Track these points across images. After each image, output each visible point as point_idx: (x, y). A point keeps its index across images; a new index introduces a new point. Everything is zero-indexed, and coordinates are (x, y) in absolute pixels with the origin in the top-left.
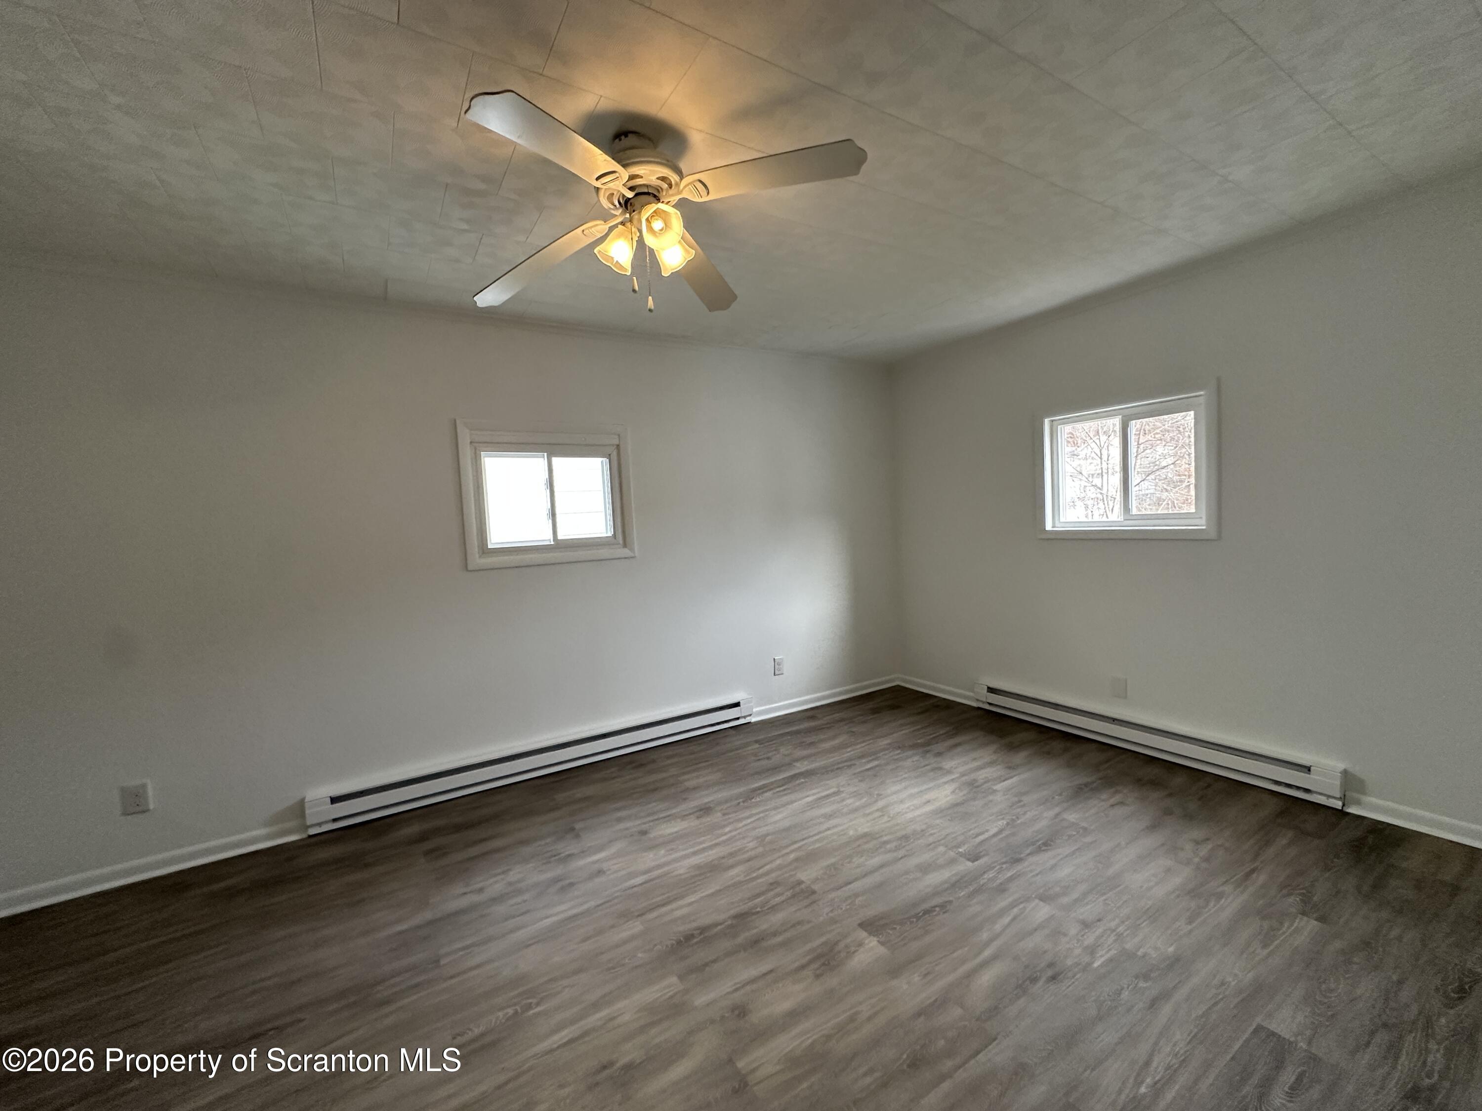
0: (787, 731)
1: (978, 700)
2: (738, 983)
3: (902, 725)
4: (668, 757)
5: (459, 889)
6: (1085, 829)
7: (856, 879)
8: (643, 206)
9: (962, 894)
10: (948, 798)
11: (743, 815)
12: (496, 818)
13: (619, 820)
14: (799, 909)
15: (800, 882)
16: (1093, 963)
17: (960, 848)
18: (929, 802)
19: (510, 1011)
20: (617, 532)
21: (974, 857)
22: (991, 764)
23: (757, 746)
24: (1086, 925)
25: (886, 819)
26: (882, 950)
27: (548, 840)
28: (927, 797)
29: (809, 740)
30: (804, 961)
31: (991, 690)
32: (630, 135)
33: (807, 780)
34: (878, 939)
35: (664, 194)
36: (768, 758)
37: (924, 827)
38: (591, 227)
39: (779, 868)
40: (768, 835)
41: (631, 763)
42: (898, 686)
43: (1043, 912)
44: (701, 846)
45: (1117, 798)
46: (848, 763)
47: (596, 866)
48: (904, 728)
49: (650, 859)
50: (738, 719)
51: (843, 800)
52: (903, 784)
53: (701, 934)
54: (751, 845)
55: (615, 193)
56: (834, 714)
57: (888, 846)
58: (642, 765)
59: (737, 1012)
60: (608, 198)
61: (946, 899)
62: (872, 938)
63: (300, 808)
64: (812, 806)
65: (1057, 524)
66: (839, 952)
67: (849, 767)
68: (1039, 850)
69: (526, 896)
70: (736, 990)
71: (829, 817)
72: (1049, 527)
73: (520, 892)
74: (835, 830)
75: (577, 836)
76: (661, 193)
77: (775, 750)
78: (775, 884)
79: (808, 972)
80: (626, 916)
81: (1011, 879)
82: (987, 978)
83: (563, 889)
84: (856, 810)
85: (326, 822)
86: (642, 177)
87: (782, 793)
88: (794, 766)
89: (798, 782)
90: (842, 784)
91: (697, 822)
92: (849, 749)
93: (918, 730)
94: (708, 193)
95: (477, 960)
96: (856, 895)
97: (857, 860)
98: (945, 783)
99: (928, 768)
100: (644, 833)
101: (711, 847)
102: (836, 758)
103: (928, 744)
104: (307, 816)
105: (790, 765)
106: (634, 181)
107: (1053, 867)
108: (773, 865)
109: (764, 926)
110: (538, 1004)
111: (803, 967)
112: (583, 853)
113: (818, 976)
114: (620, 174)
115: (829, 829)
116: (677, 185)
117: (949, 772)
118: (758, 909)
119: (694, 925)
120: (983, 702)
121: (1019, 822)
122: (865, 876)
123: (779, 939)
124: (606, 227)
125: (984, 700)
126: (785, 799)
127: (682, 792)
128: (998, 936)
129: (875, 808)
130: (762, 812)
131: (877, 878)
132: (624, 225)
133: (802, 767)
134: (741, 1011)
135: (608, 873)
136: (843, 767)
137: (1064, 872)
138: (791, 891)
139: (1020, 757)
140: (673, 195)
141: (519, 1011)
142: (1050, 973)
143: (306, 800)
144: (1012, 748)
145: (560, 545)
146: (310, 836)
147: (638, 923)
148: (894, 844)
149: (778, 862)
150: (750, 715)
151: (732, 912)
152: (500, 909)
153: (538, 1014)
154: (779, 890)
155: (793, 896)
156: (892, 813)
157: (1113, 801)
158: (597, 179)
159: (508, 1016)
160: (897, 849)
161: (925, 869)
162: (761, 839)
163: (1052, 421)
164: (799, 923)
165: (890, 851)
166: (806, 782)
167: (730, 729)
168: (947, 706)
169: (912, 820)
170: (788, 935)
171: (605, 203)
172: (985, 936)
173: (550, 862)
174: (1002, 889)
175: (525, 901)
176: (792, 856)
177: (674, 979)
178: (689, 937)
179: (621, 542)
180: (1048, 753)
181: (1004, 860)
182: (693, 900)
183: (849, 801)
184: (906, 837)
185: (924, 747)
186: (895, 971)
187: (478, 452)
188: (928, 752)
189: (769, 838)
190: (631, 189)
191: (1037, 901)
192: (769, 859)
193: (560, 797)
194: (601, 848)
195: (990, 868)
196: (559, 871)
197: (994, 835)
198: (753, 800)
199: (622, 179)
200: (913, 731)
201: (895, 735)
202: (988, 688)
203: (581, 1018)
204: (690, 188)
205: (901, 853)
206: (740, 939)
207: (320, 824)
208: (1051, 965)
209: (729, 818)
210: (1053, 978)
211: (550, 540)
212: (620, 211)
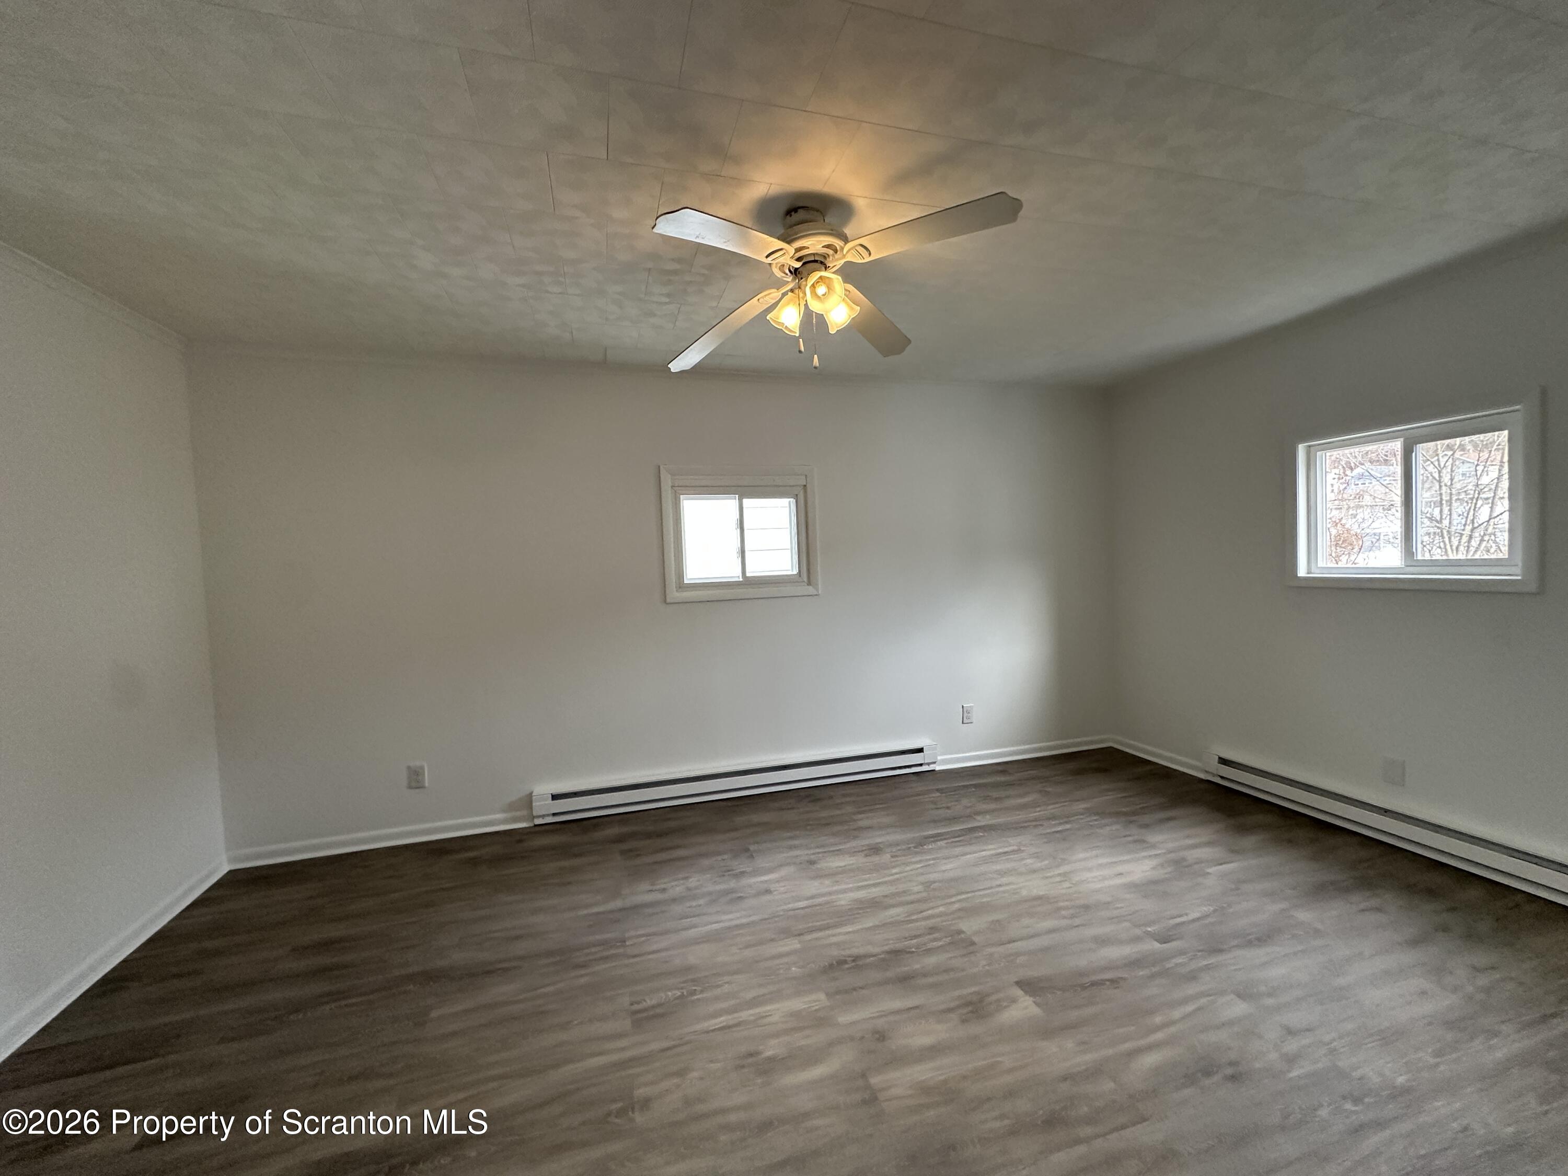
0: (971, 783)
1: (1207, 772)
2: (884, 1011)
3: (1108, 790)
4: (844, 796)
5: (644, 886)
6: (1317, 931)
7: (1021, 939)
8: (809, 274)
9: (1141, 973)
10: (1147, 873)
11: (914, 860)
12: (682, 831)
13: (791, 848)
14: (955, 957)
15: (960, 932)
16: (1289, 1071)
17: (1150, 927)
18: (1121, 874)
19: (678, 993)
20: (802, 571)
21: (1164, 939)
22: (1209, 844)
23: (938, 794)
24: (1290, 1032)
25: (1067, 885)
26: (1035, 1010)
27: (726, 857)
28: (1120, 869)
29: (995, 794)
30: (952, 1005)
31: (1223, 761)
32: (799, 210)
33: (986, 834)
34: (1034, 1000)
35: (831, 259)
36: (948, 808)
37: (1109, 899)
38: (766, 296)
39: (940, 915)
40: (934, 882)
41: (807, 796)
42: (1111, 747)
43: (1240, 1008)
44: (866, 883)
45: (1374, 902)
46: (1034, 823)
47: (766, 885)
48: (1110, 793)
49: (813, 887)
50: (921, 765)
51: (1023, 859)
52: (1094, 853)
53: (853, 961)
54: (916, 889)
55: (786, 265)
56: (1028, 770)
57: (1063, 912)
58: (819, 800)
59: (877, 1036)
60: (780, 269)
61: (1120, 975)
62: (1027, 998)
63: (529, 800)
64: (986, 860)
65: (1313, 569)
66: (991, 1003)
67: (1036, 826)
68: (1249, 944)
69: (701, 902)
70: (881, 1016)
71: (1002, 874)
72: (1302, 572)
73: (695, 898)
74: (1007, 888)
75: (752, 857)
76: (828, 259)
77: (957, 801)
78: (933, 929)
79: (953, 1016)
80: (787, 933)
81: (1207, 968)
82: (1150, 1060)
83: (732, 901)
84: (1034, 871)
85: (548, 815)
86: (809, 248)
87: (958, 844)
88: (975, 819)
89: (976, 835)
90: (1024, 843)
91: (865, 860)
92: (1038, 809)
93: (1125, 797)
94: (870, 254)
95: (655, 947)
96: (1018, 954)
97: (1026, 921)
98: (1145, 857)
99: (1130, 839)
100: (812, 863)
101: (875, 885)
102: (1020, 816)
103: (1134, 813)
104: (533, 807)
105: (970, 817)
106: (802, 252)
107: (1264, 965)
108: (937, 911)
109: (917, 966)
110: (702, 992)
111: (950, 1010)
112: (756, 872)
113: (964, 1021)
114: (786, 250)
115: (1000, 886)
116: (842, 249)
117: (1153, 846)
118: (913, 950)
119: (848, 952)
120: (1214, 775)
121: (1231, 910)
122: (1032, 936)
123: (930, 980)
124: (779, 294)
125: (1215, 772)
126: (958, 850)
127: (855, 830)
128: (1173, 1023)
129: (1057, 872)
130: (933, 859)
131: (1044, 941)
132: (793, 292)
133: (982, 821)
134: (881, 1036)
135: (775, 893)
136: (1029, 826)
137: (1276, 972)
138: (950, 938)
139: (1250, 841)
140: (837, 260)
141: (685, 993)
142: (1229, 1071)
143: (533, 795)
144: (1243, 829)
145: (749, 582)
146: (536, 826)
147: (796, 941)
148: (1071, 911)
149: (941, 909)
150: (934, 763)
151: (886, 948)
152: (677, 909)
153: (698, 1000)
154: (936, 935)
155: (951, 943)
156: (1076, 878)
157: (1363, 906)
158: (767, 257)
159: (675, 996)
160: (1072, 917)
161: (1102, 941)
162: (928, 885)
163: (1310, 446)
164: (952, 970)
165: (1064, 917)
166: (984, 836)
167: (912, 775)
168: (1165, 774)
169: (1097, 891)
170: (940, 978)
171: (779, 274)
172: (1158, 1019)
173: (724, 876)
174: (1192, 977)
175: (700, 906)
176: (957, 906)
177: (822, 996)
178: (841, 962)
179: (805, 580)
180: (1290, 841)
181: (1201, 948)
182: (851, 930)
183: (1029, 861)
184: (1086, 907)
185: (1129, 817)
186: (1046, 1032)
187: (678, 495)
188: (1131, 822)
189: (936, 885)
190: (799, 260)
191: (1232, 996)
192: (931, 905)
193: (740, 820)
194: (770, 870)
195: (1182, 953)
196: (733, 884)
197: (1194, 921)
198: (925, 847)
199: (789, 254)
200: (1121, 798)
201: (1096, 800)
202: (1220, 758)
203: (735, 1011)
204: (852, 253)
205: (1077, 921)
206: (890, 974)
207: (543, 816)
208: (1232, 1064)
209: (897, 861)
210: (1233, 1078)
211: (739, 577)
212: (791, 278)
